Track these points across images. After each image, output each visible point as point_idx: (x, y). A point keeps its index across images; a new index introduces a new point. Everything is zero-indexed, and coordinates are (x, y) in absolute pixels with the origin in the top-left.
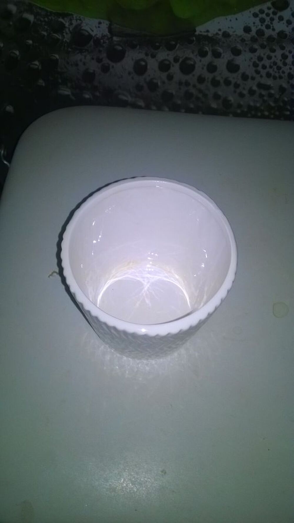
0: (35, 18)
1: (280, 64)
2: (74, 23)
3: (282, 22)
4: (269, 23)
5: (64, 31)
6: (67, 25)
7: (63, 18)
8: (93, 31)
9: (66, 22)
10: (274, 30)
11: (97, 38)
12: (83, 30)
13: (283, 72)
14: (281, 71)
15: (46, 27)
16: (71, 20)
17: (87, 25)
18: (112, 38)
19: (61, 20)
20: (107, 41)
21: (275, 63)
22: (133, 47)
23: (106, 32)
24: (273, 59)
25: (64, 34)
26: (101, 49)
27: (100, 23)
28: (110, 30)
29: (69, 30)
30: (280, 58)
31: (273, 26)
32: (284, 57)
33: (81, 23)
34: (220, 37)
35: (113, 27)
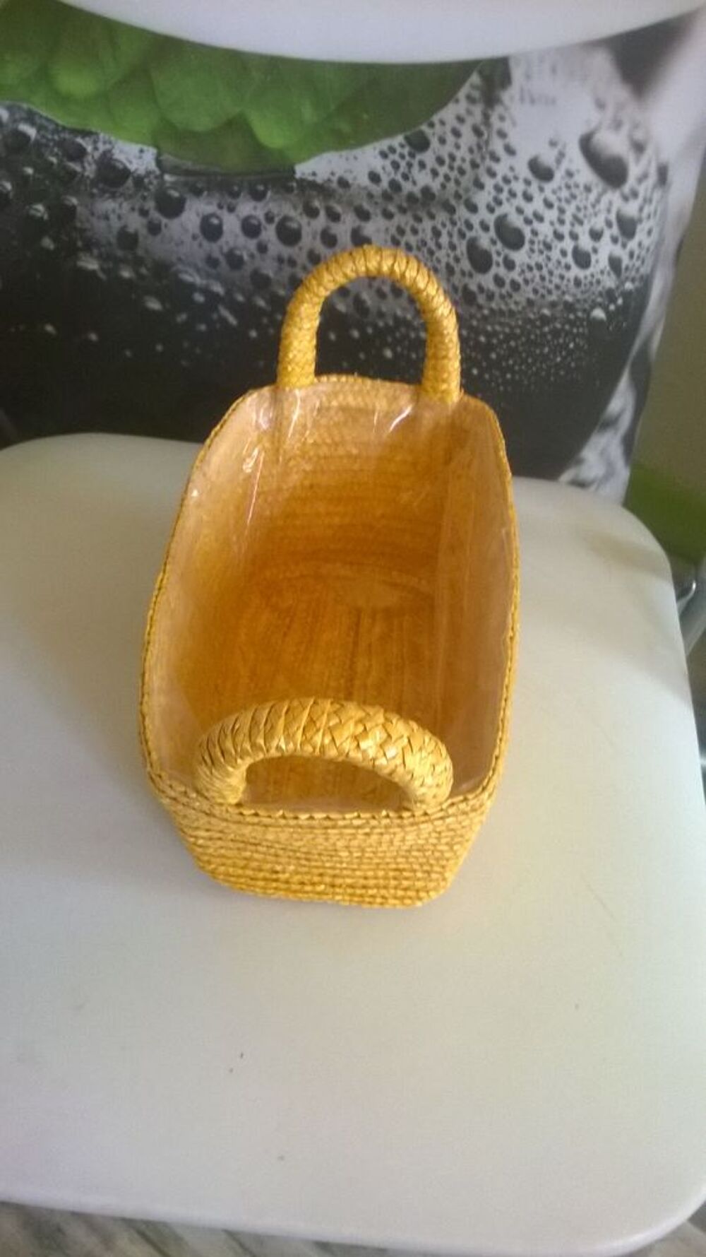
0: (38, 131)
1: (431, 244)
2: (102, 147)
3: (424, 172)
4: (406, 171)
6: (89, 148)
7: (83, 137)
8: (131, 162)
10: (414, 183)
12: (116, 160)
13: (439, 261)
14: (434, 258)
16: (95, 142)
18: (161, 176)
19: (79, 140)
21: (424, 243)
22: (197, 193)
23: (152, 166)
24: (421, 235)
28: (159, 162)
29: (93, 157)
30: (429, 234)
31: (413, 178)
32: (437, 233)
33: (113, 147)
35: (162, 158)
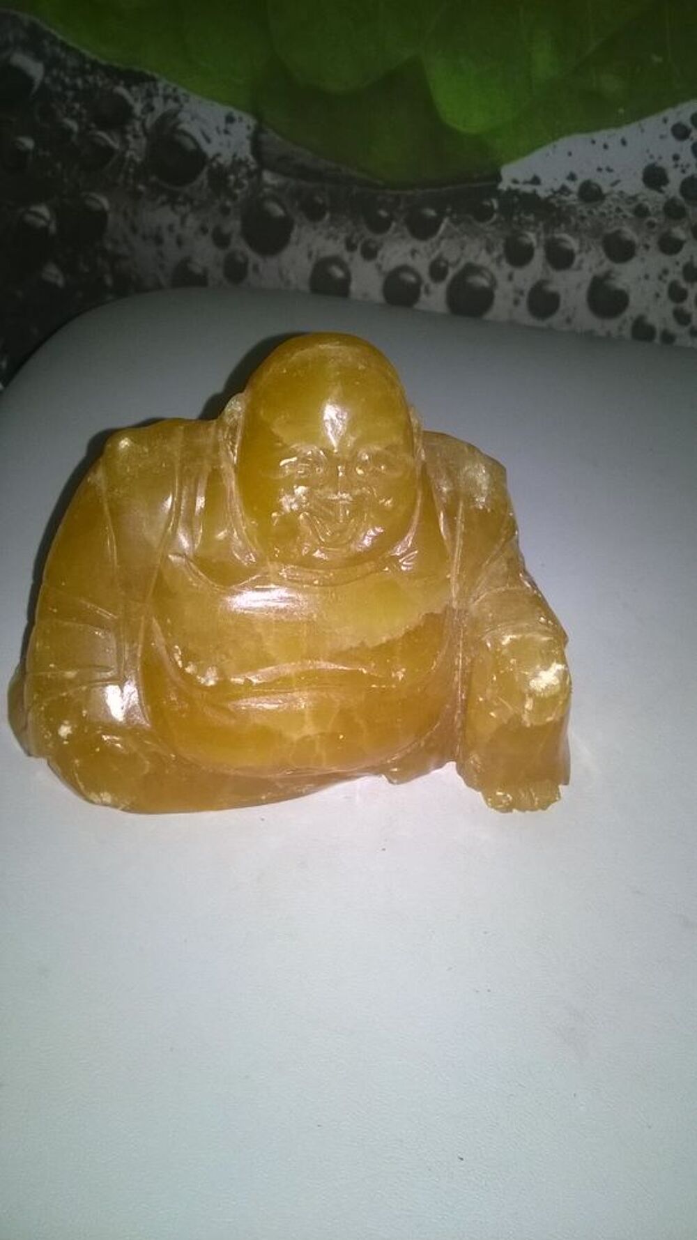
5: (129, 128)
8: (208, 140)
9: (136, 100)
11: (220, 166)
15: (77, 106)
17: (193, 119)
18: (258, 173)
20: (245, 182)
23: (245, 152)
25: (129, 137)
26: (229, 203)
27: (230, 119)
29: (143, 125)
34: (572, 199)
35: (263, 137)
